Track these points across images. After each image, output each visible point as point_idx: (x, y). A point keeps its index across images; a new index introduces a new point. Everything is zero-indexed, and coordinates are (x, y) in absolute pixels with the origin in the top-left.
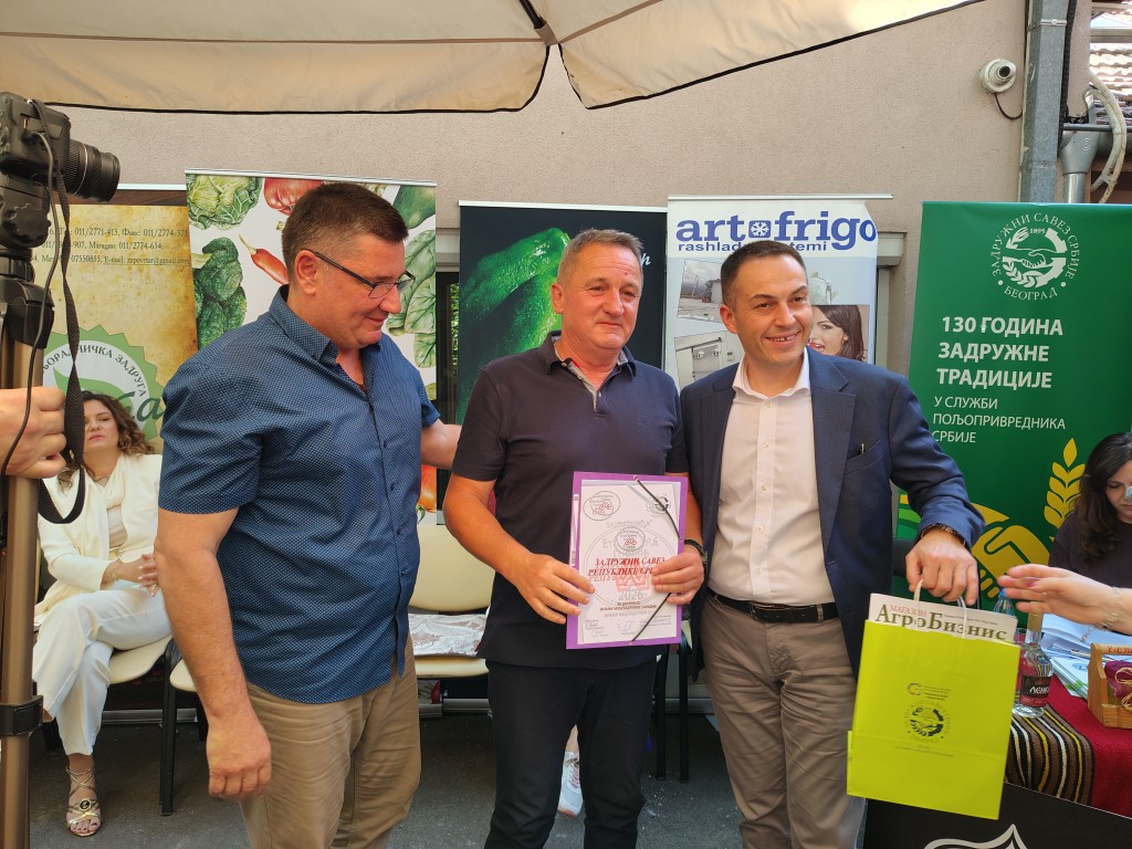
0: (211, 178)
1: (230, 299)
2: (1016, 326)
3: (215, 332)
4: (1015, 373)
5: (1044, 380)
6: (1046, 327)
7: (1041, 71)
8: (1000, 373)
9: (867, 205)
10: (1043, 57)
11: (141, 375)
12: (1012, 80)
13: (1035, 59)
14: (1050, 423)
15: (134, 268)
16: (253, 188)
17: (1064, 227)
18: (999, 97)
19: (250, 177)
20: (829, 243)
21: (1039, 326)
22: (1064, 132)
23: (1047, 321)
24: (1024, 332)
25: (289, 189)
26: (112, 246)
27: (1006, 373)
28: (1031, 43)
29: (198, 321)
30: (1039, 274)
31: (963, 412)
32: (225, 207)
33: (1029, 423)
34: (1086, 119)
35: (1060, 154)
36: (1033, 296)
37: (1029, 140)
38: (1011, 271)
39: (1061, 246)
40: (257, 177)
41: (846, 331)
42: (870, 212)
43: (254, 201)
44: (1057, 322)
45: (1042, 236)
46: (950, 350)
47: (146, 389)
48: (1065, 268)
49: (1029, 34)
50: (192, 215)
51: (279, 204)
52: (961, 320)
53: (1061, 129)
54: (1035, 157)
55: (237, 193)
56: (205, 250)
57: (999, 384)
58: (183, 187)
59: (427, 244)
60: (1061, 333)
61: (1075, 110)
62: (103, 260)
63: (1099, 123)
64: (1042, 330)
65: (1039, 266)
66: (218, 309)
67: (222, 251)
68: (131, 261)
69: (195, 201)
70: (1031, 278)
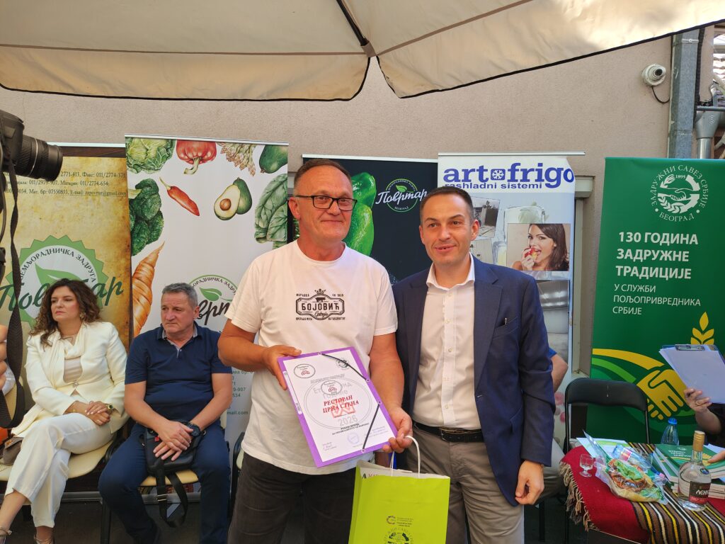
0: (142, 140)
1: (153, 219)
2: (667, 238)
3: (143, 240)
4: (667, 269)
5: (686, 274)
6: (687, 239)
7: (682, 72)
8: (657, 269)
9: (567, 158)
10: (683, 63)
11: (93, 268)
12: (663, 78)
13: (678, 65)
14: (691, 302)
15: (90, 198)
16: (169, 147)
17: (698, 175)
18: (654, 88)
19: (168, 140)
20: (543, 184)
21: (682, 239)
22: (697, 112)
23: (688, 235)
24: (672, 242)
25: (193, 148)
26: (75, 184)
27: (661, 269)
28: (676, 54)
29: (132, 233)
30: (682, 204)
31: (633, 294)
32: (151, 159)
33: (677, 302)
34: (711, 103)
35: (695, 126)
36: (678, 219)
37: (674, 116)
38: (664, 203)
39: (696, 187)
40: (172, 140)
41: (555, 240)
42: (570, 163)
43: (170, 155)
44: (694, 236)
45: (684, 180)
46: (624, 254)
47: (96, 277)
48: (699, 201)
49: (674, 49)
50: (129, 164)
51: (186, 157)
52: (631, 234)
53: (696, 110)
54: (679, 128)
55: (158, 150)
56: (138, 187)
57: (657, 276)
58: (123, 145)
59: (282, 183)
60: (697, 243)
61: (704, 97)
62: (69, 192)
63: (719, 106)
64: (684, 241)
65: (682, 199)
66: (145, 226)
67: (149, 188)
68: (88, 193)
69: (133, 155)
70: (677, 207)
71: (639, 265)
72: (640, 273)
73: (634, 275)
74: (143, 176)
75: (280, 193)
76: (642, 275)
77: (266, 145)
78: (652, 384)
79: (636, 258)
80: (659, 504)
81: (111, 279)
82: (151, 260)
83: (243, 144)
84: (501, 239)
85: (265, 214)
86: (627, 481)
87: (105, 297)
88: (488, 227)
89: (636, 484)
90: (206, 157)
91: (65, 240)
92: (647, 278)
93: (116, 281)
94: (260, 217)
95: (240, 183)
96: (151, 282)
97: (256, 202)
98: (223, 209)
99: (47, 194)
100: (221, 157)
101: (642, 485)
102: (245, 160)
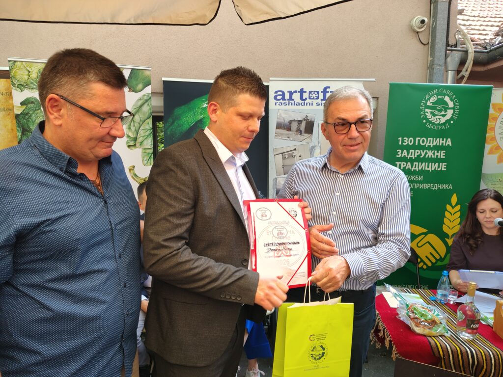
2: (431, 142)
4: (430, 164)
5: (443, 166)
7: (438, 22)
8: (424, 164)
9: (363, 84)
10: (439, 16)
12: (425, 26)
13: (435, 16)
14: (446, 186)
17: (453, 96)
18: (419, 34)
22: (447, 52)
23: (445, 139)
24: (435, 144)
27: (427, 164)
28: (433, 8)
30: (441, 117)
33: (437, 187)
34: (456, 46)
35: (445, 63)
36: (438, 128)
37: (433, 54)
38: (429, 116)
39: (451, 105)
44: (449, 140)
45: (443, 99)
46: (402, 153)
48: (453, 115)
49: (432, 4)
50: (13, 84)
52: (407, 139)
54: (435, 63)
56: (22, 104)
57: (424, 169)
58: (7, 68)
59: (147, 101)
60: (450, 145)
61: (452, 41)
63: (461, 48)
64: (443, 143)
65: (442, 114)
69: (16, 77)
70: (438, 119)
71: (412, 161)
72: (412, 167)
73: (409, 168)
74: (26, 94)
75: (146, 108)
77: (133, 69)
78: (419, 245)
79: (410, 156)
80: (444, 336)
84: (317, 144)
86: (422, 322)
88: (307, 135)
89: (429, 323)
92: (417, 171)
94: (130, 129)
101: (433, 323)
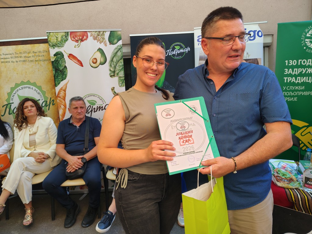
0: (54, 33)
1: (63, 69)
2: (310, 62)
3: (59, 80)
8: (305, 78)
11: (41, 94)
15: (37, 63)
16: (67, 35)
19: (66, 32)
25: (77, 35)
26: (30, 57)
27: (307, 77)
29: (54, 76)
31: (293, 91)
32: (59, 42)
38: (308, 44)
40: (68, 32)
42: (260, 28)
43: (67, 39)
46: (288, 71)
47: (43, 98)
51: (75, 40)
52: (291, 61)
55: (62, 37)
57: (305, 81)
59: (120, 49)
62: (28, 61)
66: (60, 73)
67: (59, 55)
68: (36, 61)
69: (50, 41)
71: (296, 76)
72: (296, 80)
73: (293, 81)
74: (57, 50)
75: (119, 54)
76: (297, 81)
77: (111, 31)
78: (303, 134)
79: (294, 73)
80: (299, 189)
81: (49, 98)
82: (64, 88)
83: (100, 31)
85: (113, 64)
86: (283, 179)
87: (48, 107)
89: (288, 180)
90: (84, 39)
91: (28, 82)
92: (300, 83)
93: (52, 100)
94: (111, 66)
95: (100, 50)
96: (65, 98)
97: (109, 59)
98: (94, 63)
99: (19, 63)
100: (90, 38)
101: (291, 180)
102: (102, 39)
